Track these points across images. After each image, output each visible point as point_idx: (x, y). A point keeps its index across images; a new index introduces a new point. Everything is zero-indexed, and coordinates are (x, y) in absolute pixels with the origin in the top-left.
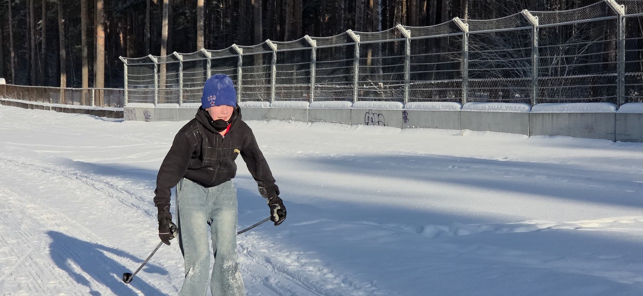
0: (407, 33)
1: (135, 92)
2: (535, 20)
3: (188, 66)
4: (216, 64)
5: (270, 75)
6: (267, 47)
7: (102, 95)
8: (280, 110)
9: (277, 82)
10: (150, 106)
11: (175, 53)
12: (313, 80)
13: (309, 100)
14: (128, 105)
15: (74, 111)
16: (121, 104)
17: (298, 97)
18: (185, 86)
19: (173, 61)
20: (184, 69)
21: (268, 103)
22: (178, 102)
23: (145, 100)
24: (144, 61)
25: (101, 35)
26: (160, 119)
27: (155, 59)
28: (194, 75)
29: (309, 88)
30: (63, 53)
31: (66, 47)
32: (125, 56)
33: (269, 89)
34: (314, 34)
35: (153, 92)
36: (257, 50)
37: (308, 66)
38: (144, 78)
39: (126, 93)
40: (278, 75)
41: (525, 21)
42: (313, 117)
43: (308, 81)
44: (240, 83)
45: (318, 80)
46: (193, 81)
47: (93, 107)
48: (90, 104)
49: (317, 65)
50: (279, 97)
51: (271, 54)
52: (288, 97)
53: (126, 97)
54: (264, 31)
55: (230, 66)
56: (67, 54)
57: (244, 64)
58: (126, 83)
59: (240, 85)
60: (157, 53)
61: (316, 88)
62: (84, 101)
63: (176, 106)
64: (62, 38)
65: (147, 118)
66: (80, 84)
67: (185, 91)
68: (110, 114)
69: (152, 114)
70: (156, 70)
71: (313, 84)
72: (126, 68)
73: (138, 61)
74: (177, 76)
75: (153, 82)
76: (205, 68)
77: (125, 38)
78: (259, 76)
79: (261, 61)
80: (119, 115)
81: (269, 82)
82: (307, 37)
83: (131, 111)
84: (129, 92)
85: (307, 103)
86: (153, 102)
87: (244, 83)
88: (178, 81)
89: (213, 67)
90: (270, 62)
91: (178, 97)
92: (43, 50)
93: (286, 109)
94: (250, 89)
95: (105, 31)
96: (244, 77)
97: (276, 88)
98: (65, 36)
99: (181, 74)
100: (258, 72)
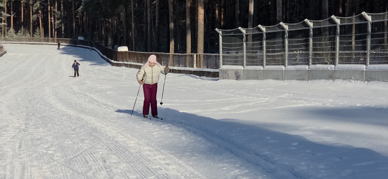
1: (228, 57)
3: (270, 36)
4: (292, 35)
5: (334, 44)
6: (332, 21)
7: (202, 59)
8: (342, 71)
9: (340, 49)
10: (240, 68)
11: (259, 26)
12: (369, 47)
13: (365, 64)
14: (223, 67)
15: (180, 72)
16: (217, 66)
17: (357, 61)
18: (267, 52)
19: (257, 32)
20: (267, 39)
21: (333, 66)
22: (262, 65)
23: (236, 63)
24: (235, 32)
25: (201, 12)
26: (248, 78)
27: (244, 31)
28: (274, 43)
29: (365, 54)
30: (172, 25)
31: (175, 22)
32: (220, 28)
33: (334, 55)
34: (369, 11)
35: (243, 56)
36: (324, 24)
37: (365, 37)
38: (235, 45)
39: (221, 58)
40: (341, 43)
42: (369, 77)
43: (365, 48)
44: (311, 50)
45: (372, 48)
46: (274, 47)
47: (195, 68)
48: (193, 67)
49: (372, 36)
50: (342, 61)
51: (336, 27)
52: (348, 61)
53: (221, 61)
54: (330, 8)
55: (302, 37)
56: (175, 26)
57: (314, 35)
58: (221, 50)
59: (311, 52)
60: (245, 26)
61: (371, 54)
62: (188, 64)
63: (261, 68)
64: (171, 14)
65: (238, 77)
66: (185, 51)
67: (267, 56)
68: (208, 74)
69: (242, 74)
70: (244, 39)
71: (368, 52)
72: (221, 37)
73: (230, 32)
74: (261, 44)
75: (242, 49)
76: (284, 38)
77: (220, 14)
78: (326, 45)
79: (327, 33)
80: (215, 75)
81: (334, 49)
82: (364, 13)
83: (225, 72)
84: (223, 57)
85: (364, 66)
86: (243, 65)
87: (314, 50)
88: (261, 49)
89: (290, 37)
90: (335, 34)
91: (262, 61)
92: (157, 25)
93: (348, 71)
94: (319, 55)
95: (205, 8)
96: (314, 45)
97: (340, 54)
98: (174, 13)
99: (264, 43)
100: (325, 41)
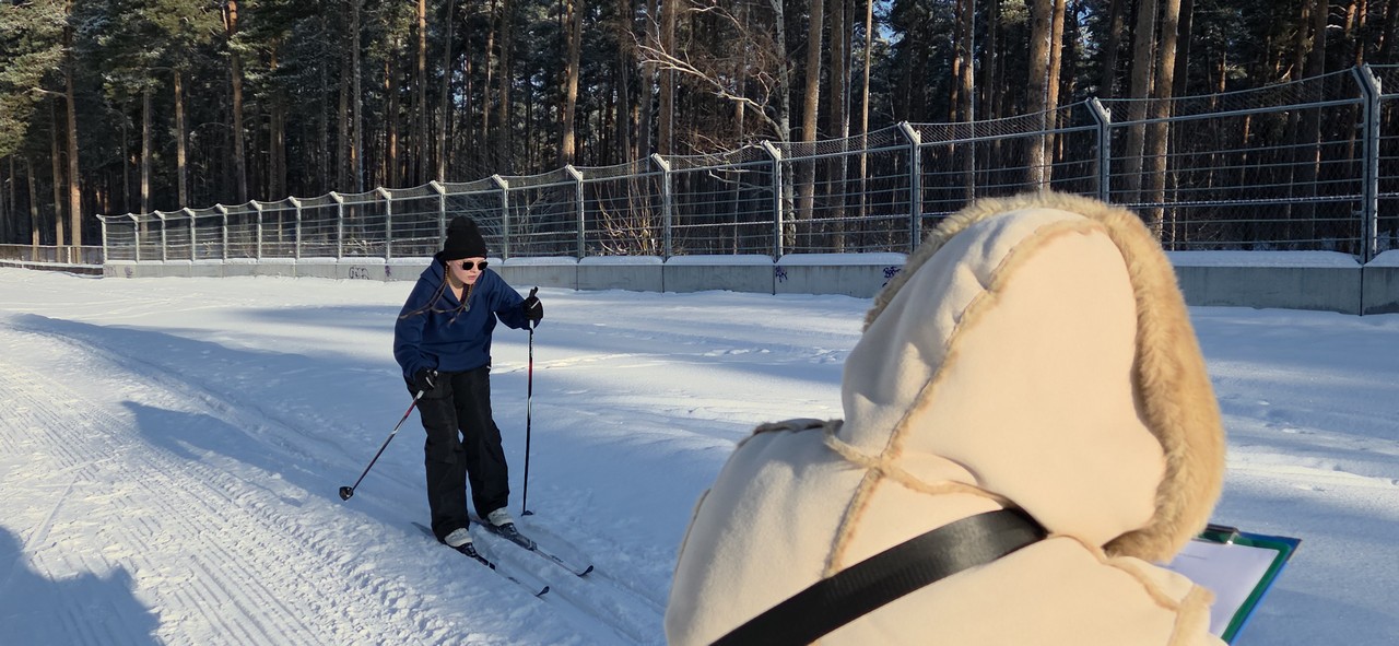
0: (388, 195)
1: (115, 250)
2: (505, 184)
3: (171, 224)
4: (200, 223)
5: (256, 234)
6: (251, 207)
7: (79, 253)
8: (267, 266)
9: (264, 240)
10: (133, 263)
11: (156, 212)
12: (299, 238)
13: (295, 257)
14: (108, 262)
15: (48, 268)
16: (101, 262)
17: (285, 254)
18: (168, 243)
19: (154, 220)
20: (166, 228)
21: (255, 260)
22: (162, 259)
23: (126, 257)
24: (123, 219)
25: (76, 194)
26: (142, 276)
27: (135, 218)
28: (177, 233)
29: (295, 246)
30: (35, 210)
31: (38, 206)
32: (103, 214)
33: (255, 246)
34: (299, 195)
35: (134, 250)
36: (242, 210)
37: (294, 226)
38: (124, 236)
39: (105, 251)
40: (263, 233)
41: (496, 185)
42: (300, 272)
43: (294, 239)
44: (225, 241)
45: (303, 239)
46: (177, 238)
47: (70, 264)
48: (66, 262)
49: (302, 225)
50: (266, 254)
51: (257, 214)
52: (274, 253)
53: (105, 255)
54: (249, 192)
55: (215, 225)
56: (39, 211)
57: (229, 223)
58: (105, 241)
59: (226, 243)
60: (138, 212)
61: (302, 246)
62: (59, 259)
63: (160, 262)
64: (33, 196)
65: (129, 274)
66: (54, 242)
67: (168, 249)
68: (89, 271)
69: (134, 270)
70: (136, 228)
71: (298, 242)
72: (104, 226)
73: (117, 219)
74: (160, 234)
75: (134, 240)
76: (189, 227)
77: (102, 198)
78: (245, 234)
79: (246, 221)
80: (98, 272)
81: (256, 240)
82: (291, 198)
83: (111, 268)
84: (109, 250)
85: (294, 260)
86: (135, 260)
87: (229, 241)
88: (160, 239)
89: (197, 225)
90: (256, 222)
91: (162, 254)
92: (12, 209)
93: (272, 265)
94: (237, 247)
95: (80, 189)
96: (229, 235)
97: (263, 246)
98: (36, 194)
99: (164, 232)
100: (244, 230)
